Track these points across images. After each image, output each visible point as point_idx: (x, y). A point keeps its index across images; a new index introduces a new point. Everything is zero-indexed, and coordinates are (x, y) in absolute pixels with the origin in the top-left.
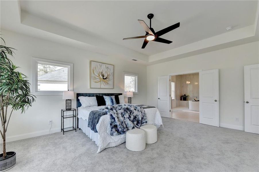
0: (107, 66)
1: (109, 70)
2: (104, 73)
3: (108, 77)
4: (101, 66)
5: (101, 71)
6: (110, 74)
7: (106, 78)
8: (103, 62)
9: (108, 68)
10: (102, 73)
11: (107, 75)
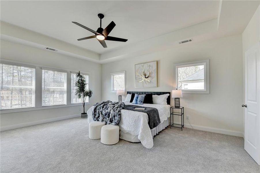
0: (149, 64)
1: (151, 68)
2: (146, 72)
3: (150, 75)
4: (143, 66)
5: (143, 71)
6: (152, 72)
7: (148, 76)
8: (144, 62)
9: (150, 66)
10: (144, 72)
11: (149, 73)
